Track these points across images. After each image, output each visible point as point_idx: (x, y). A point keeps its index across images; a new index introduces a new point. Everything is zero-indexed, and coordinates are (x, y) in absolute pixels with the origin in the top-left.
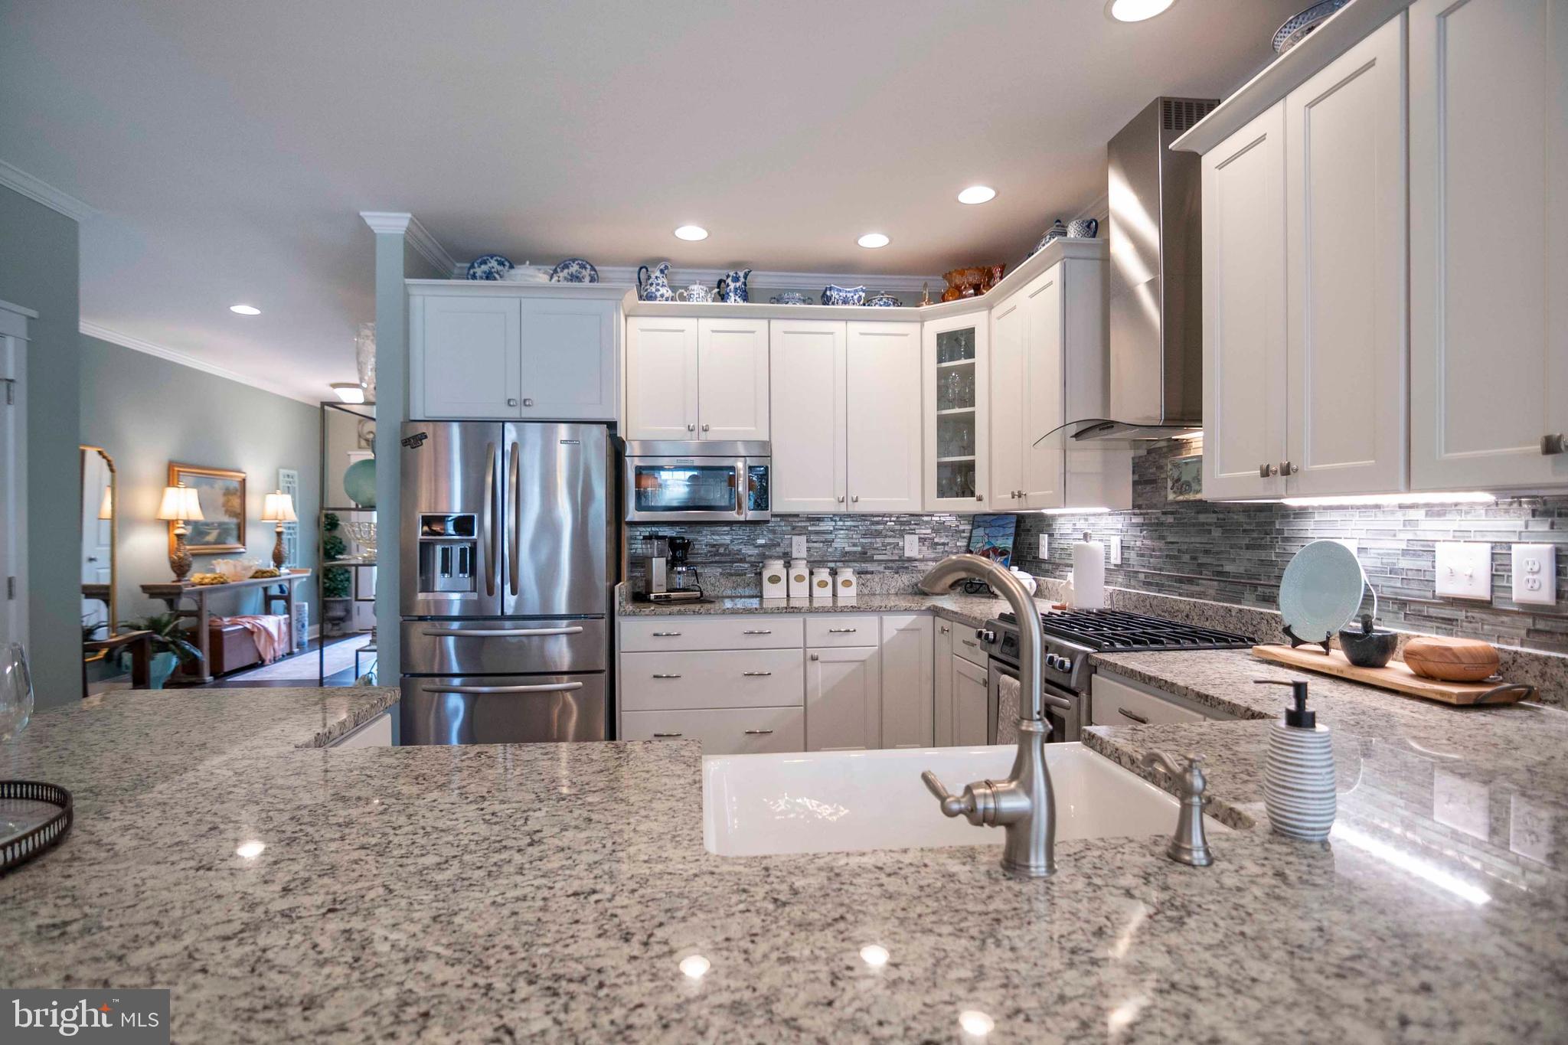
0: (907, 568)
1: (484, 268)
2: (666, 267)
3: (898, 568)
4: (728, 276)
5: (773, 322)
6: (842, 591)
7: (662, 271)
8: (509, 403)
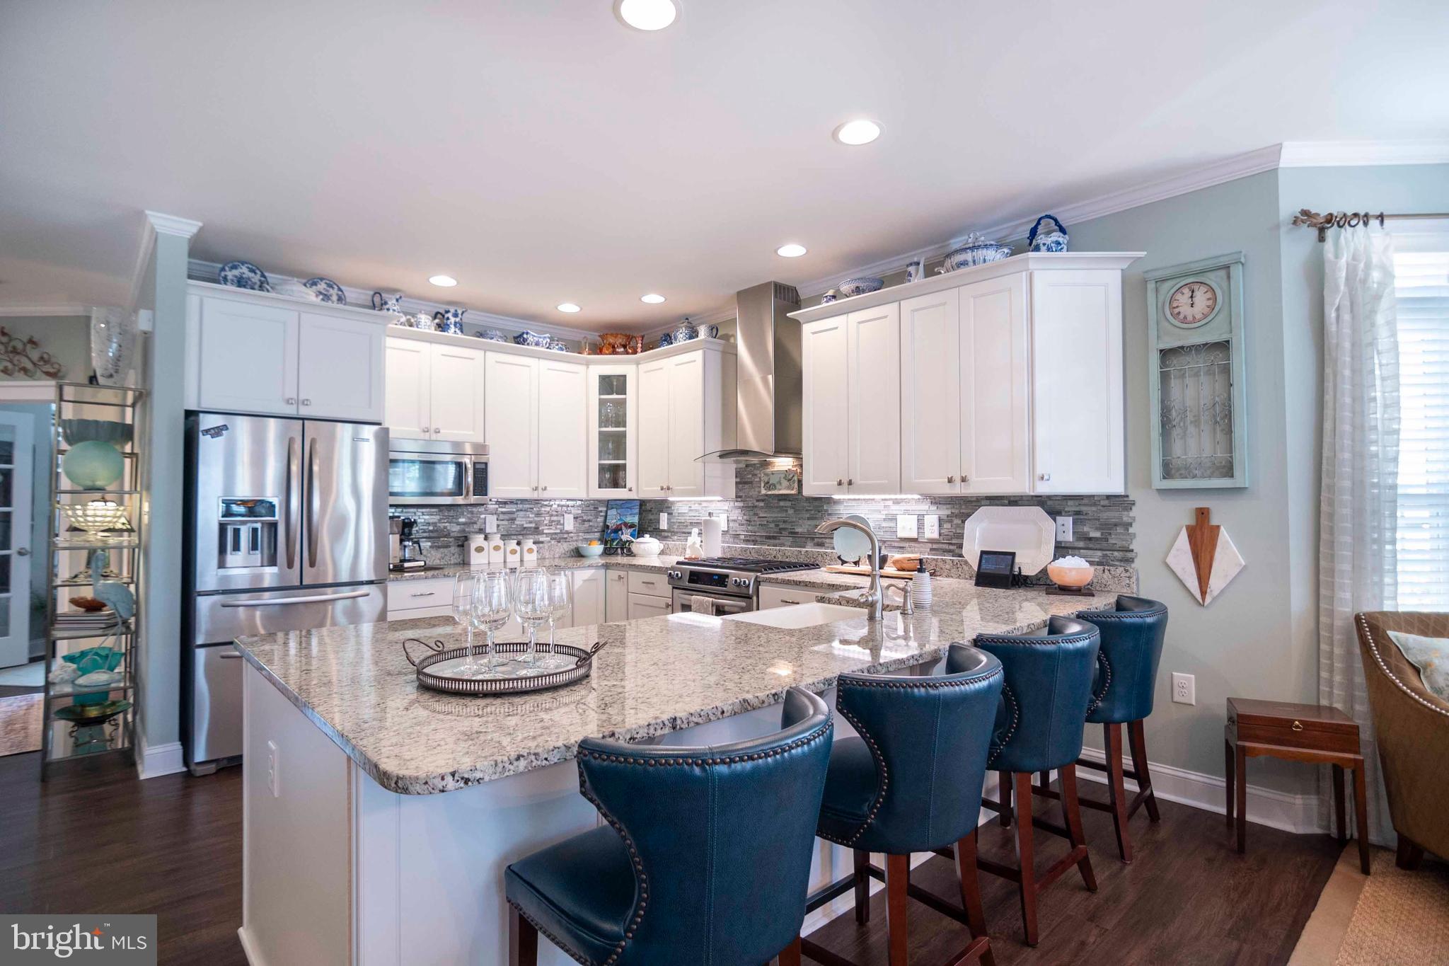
0: (566, 538)
1: (236, 272)
2: (401, 297)
3: (560, 538)
4: (447, 312)
5: (488, 354)
6: (527, 557)
7: (397, 300)
8: (288, 402)
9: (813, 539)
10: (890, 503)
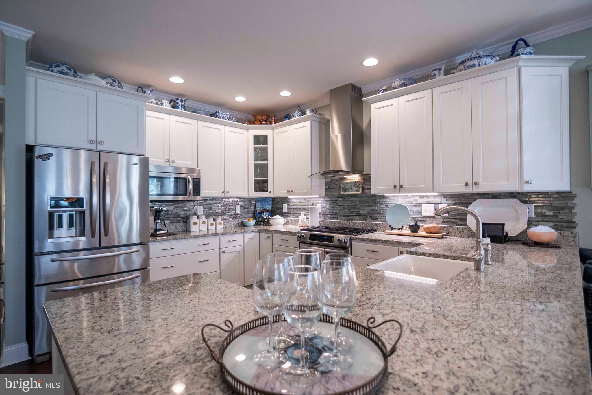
0: (236, 217)
1: (58, 69)
2: (153, 90)
3: (234, 217)
4: (177, 99)
5: (199, 121)
6: (219, 227)
7: (151, 91)
8: (91, 142)
9: (371, 217)
10: (418, 198)
